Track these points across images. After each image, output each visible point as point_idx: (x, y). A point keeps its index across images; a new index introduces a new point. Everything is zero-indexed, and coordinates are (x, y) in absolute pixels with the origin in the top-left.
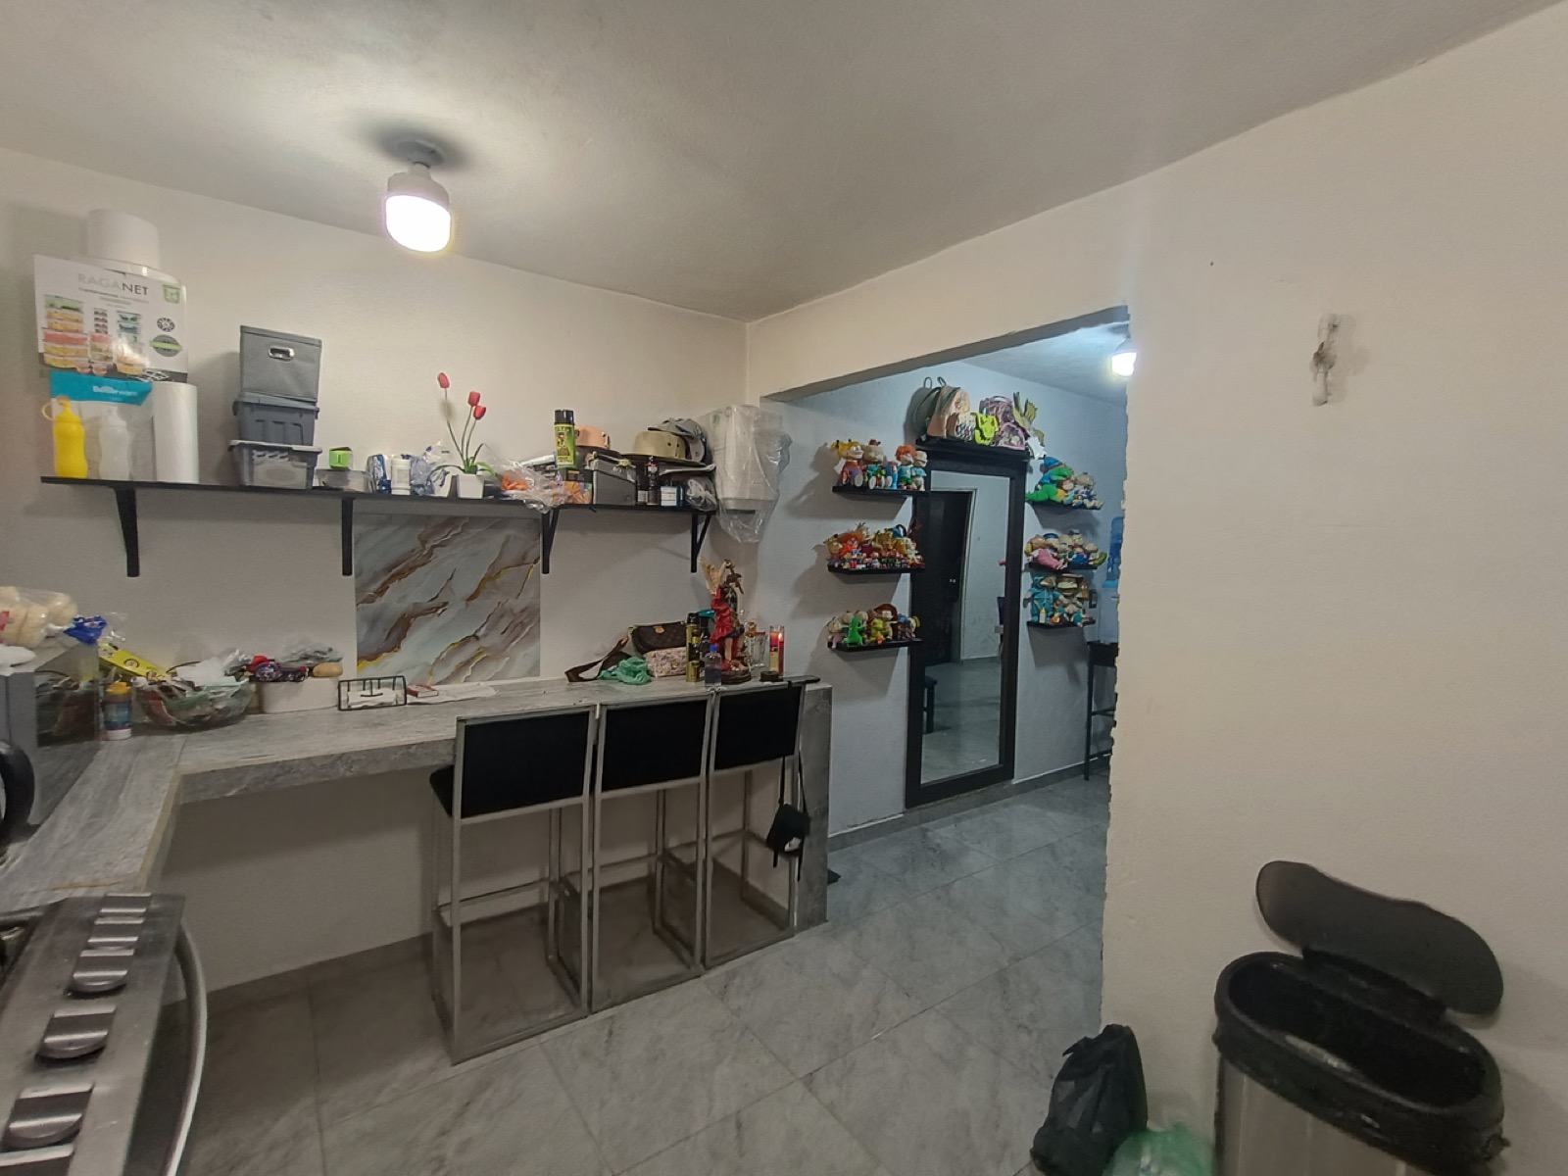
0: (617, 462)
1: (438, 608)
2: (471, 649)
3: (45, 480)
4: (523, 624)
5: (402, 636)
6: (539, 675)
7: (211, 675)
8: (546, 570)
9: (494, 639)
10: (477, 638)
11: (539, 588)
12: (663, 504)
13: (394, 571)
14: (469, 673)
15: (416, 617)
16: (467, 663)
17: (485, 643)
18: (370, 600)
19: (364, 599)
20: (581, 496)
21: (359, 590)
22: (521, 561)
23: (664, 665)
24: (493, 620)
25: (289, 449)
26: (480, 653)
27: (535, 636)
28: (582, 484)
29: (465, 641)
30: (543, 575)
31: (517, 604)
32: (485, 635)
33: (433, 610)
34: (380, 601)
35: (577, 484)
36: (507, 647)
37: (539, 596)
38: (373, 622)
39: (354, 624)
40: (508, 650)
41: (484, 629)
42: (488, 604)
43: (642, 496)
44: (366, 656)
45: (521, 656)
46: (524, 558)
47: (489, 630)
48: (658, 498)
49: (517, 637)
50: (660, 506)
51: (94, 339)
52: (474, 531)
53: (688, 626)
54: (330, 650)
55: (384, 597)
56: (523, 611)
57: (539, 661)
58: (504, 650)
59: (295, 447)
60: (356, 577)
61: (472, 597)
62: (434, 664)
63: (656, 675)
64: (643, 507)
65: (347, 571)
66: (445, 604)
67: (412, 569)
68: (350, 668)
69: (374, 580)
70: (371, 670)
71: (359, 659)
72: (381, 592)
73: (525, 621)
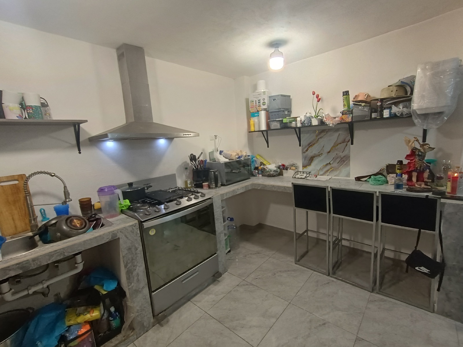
0: (361, 105)
1: (320, 155)
2: (328, 167)
3: (249, 132)
4: (344, 160)
5: (311, 162)
6: (350, 177)
7: (272, 167)
8: (352, 144)
9: (335, 165)
10: (330, 164)
11: (350, 149)
12: (384, 116)
13: (310, 145)
14: (328, 174)
15: (315, 157)
16: (328, 171)
17: (332, 166)
18: (304, 153)
19: (303, 153)
20: (348, 119)
21: (302, 150)
22: (344, 142)
23: (392, 180)
24: (334, 159)
25: (276, 120)
26: (331, 168)
27: (348, 165)
28: (348, 115)
29: (327, 164)
30: (351, 145)
31: (342, 155)
32: (332, 163)
33: (319, 155)
34: (307, 153)
35: (346, 115)
36: (339, 167)
37: (350, 152)
38: (305, 158)
39: (301, 158)
40: (340, 168)
41: (332, 161)
42: (333, 155)
43: (374, 115)
44: (304, 166)
45: (344, 170)
46: (345, 140)
47: (334, 162)
48: (382, 115)
49: (342, 164)
50: (383, 118)
51: (255, 106)
52: (329, 133)
53: (397, 165)
54: (296, 164)
55: (308, 152)
56: (344, 157)
57: (350, 173)
58: (338, 168)
59: (277, 120)
60: (302, 147)
61: (329, 152)
62: (319, 170)
63: (389, 183)
64: (375, 119)
65: (300, 146)
66: (322, 154)
67: (314, 144)
68: (301, 169)
69: (306, 147)
70: (305, 170)
71: (303, 167)
72: (307, 150)
73: (345, 160)
